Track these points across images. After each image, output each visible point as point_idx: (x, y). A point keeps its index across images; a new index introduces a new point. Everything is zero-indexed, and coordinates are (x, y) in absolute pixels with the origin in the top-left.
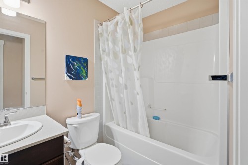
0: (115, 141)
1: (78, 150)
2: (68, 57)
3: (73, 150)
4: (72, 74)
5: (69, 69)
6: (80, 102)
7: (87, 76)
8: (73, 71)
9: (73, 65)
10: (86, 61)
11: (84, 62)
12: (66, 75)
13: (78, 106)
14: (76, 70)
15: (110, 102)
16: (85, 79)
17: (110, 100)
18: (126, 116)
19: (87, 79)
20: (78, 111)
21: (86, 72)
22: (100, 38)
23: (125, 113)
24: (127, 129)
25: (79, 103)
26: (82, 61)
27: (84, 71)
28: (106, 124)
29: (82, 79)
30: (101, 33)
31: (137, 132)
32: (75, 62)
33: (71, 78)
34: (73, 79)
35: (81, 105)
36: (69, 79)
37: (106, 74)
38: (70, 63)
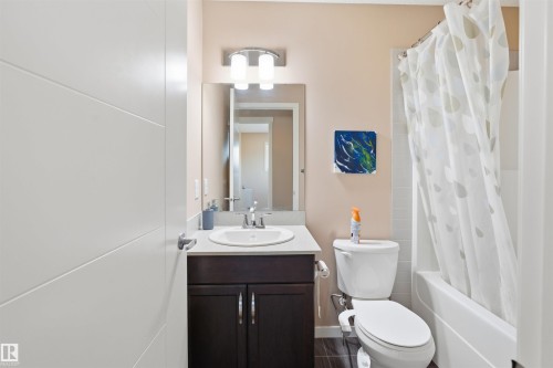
0: (436, 315)
1: (351, 298)
2: (338, 134)
3: (345, 296)
4: (346, 163)
5: (339, 155)
6: (357, 213)
7: (374, 166)
8: (347, 157)
9: (347, 147)
10: (372, 136)
11: (368, 140)
12: (335, 165)
13: (353, 220)
14: (353, 154)
15: (429, 224)
16: (371, 171)
17: (427, 219)
18: (465, 262)
19: (374, 172)
20: (352, 230)
21: (371, 159)
22: (403, 85)
23: (463, 256)
24: (470, 296)
25: (354, 215)
26: (364, 137)
27: (368, 156)
28: (419, 272)
29: (364, 172)
30: (405, 74)
31: (499, 314)
32: (350, 140)
33: (342, 169)
34: (347, 171)
35: (358, 219)
36: (339, 171)
37: (419, 159)
38: (342, 143)
